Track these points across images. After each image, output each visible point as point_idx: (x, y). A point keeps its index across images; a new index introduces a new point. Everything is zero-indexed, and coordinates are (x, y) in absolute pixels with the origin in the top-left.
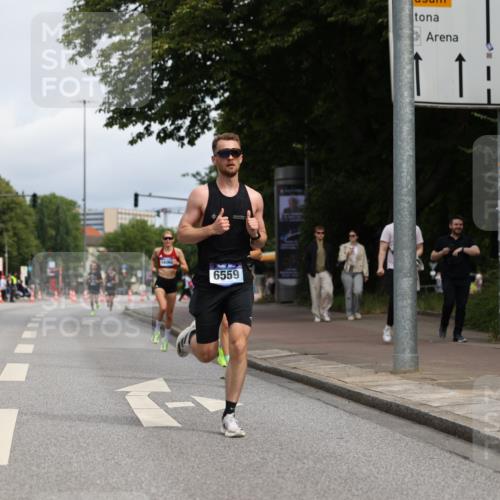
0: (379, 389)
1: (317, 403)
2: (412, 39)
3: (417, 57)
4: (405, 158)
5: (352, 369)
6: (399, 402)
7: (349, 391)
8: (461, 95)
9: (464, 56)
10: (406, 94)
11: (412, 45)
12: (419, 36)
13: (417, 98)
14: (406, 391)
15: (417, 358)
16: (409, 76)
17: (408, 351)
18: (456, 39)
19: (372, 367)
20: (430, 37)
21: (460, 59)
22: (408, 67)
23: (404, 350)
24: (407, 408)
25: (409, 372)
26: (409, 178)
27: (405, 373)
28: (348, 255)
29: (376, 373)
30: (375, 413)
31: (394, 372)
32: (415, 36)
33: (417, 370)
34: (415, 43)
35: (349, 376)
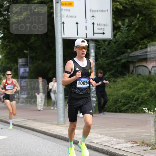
0: (53, 130)
1: (33, 135)
2: (61, 17)
3: (63, 23)
4: (60, 55)
5: (44, 124)
6: (59, 134)
7: (43, 131)
8: (78, 35)
9: (78, 22)
10: (60, 34)
11: (61, 19)
12: (64, 16)
13: (63, 36)
14: (61, 130)
15: (65, 120)
16: (60, 29)
17: (62, 118)
18: (76, 17)
19: (51, 123)
20: (67, 16)
21: (77, 23)
22: (60, 26)
23: (61, 117)
24: (62, 136)
25: (63, 124)
26: (61, 62)
27: (61, 125)
28: (53, 86)
29: (52, 125)
30: (52, 138)
31: (58, 125)
32: (62, 16)
33: (65, 124)
34: (62, 18)
35: (43, 126)
